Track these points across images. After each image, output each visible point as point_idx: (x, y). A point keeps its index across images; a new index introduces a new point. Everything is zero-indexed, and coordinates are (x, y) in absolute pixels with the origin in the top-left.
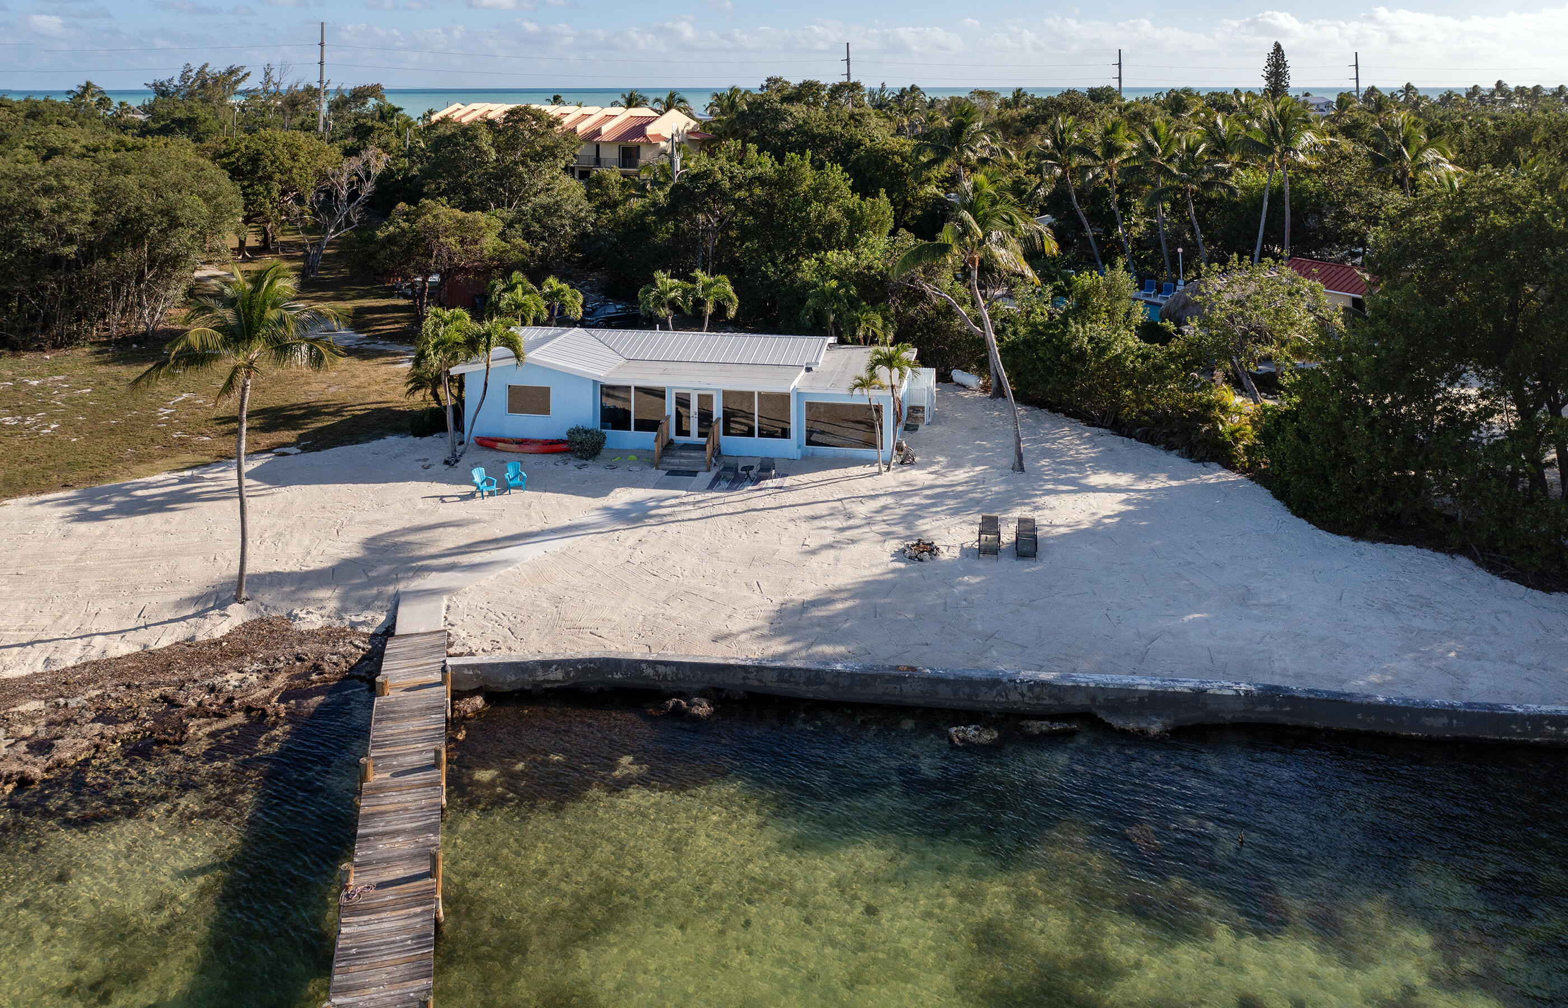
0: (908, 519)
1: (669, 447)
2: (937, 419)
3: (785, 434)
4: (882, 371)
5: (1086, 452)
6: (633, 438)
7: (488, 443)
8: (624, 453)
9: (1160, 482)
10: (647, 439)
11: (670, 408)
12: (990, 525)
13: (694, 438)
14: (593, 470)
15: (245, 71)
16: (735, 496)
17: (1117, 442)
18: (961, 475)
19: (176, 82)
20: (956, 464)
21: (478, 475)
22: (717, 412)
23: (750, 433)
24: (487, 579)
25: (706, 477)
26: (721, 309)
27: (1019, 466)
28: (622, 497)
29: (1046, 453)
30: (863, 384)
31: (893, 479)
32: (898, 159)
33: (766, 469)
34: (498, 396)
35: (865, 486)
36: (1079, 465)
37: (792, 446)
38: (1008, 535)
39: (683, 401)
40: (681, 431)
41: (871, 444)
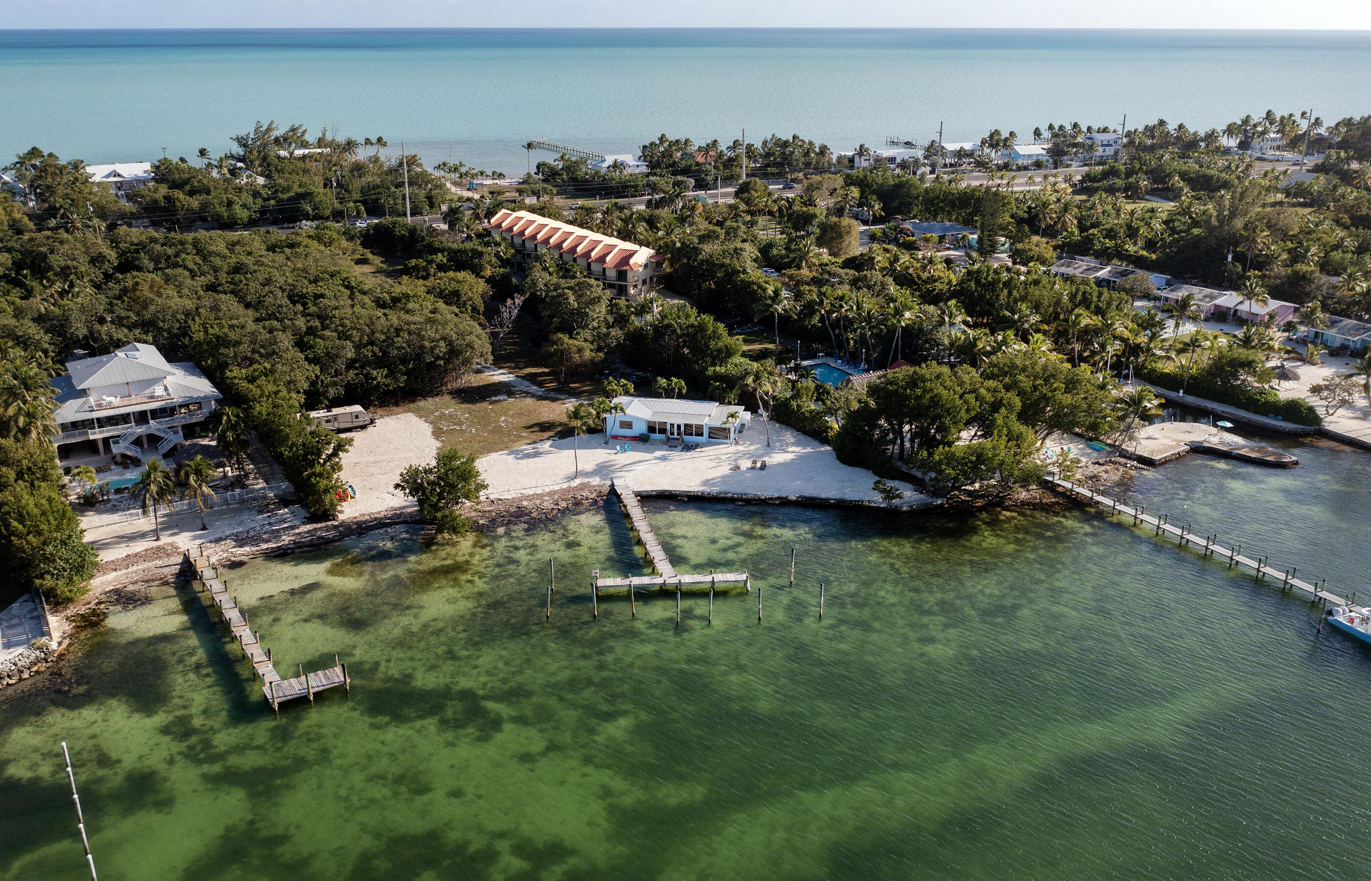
0: (735, 460)
1: (668, 439)
2: (750, 428)
3: (702, 435)
4: (730, 419)
5: (792, 440)
6: (657, 436)
7: (615, 437)
8: (655, 440)
9: (809, 450)
10: (663, 436)
11: (668, 428)
12: (755, 462)
13: (676, 436)
14: (647, 445)
15: (303, 128)
16: (689, 453)
17: (802, 437)
18: (753, 447)
19: (252, 136)
20: (752, 444)
21: (618, 447)
22: (682, 429)
23: (691, 434)
24: (631, 474)
25: (680, 448)
26: (680, 390)
27: (768, 445)
28: (658, 454)
29: (780, 441)
30: (725, 423)
31: (733, 449)
32: (755, 287)
33: (696, 446)
34: (618, 424)
35: (725, 451)
36: (787, 444)
37: (704, 439)
38: (759, 465)
39: (672, 425)
40: (672, 434)
41: (726, 438)
